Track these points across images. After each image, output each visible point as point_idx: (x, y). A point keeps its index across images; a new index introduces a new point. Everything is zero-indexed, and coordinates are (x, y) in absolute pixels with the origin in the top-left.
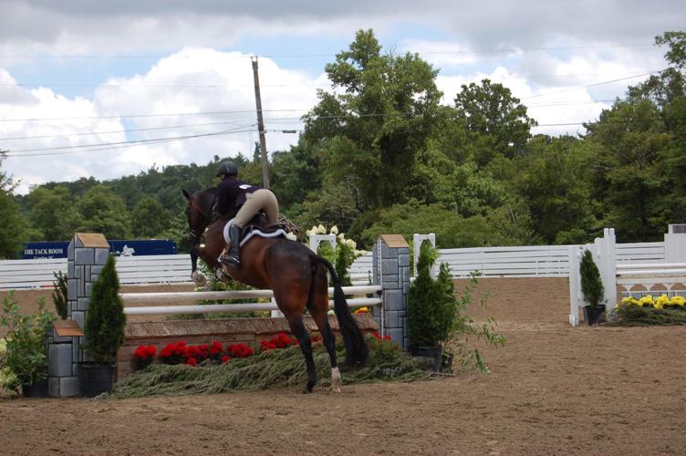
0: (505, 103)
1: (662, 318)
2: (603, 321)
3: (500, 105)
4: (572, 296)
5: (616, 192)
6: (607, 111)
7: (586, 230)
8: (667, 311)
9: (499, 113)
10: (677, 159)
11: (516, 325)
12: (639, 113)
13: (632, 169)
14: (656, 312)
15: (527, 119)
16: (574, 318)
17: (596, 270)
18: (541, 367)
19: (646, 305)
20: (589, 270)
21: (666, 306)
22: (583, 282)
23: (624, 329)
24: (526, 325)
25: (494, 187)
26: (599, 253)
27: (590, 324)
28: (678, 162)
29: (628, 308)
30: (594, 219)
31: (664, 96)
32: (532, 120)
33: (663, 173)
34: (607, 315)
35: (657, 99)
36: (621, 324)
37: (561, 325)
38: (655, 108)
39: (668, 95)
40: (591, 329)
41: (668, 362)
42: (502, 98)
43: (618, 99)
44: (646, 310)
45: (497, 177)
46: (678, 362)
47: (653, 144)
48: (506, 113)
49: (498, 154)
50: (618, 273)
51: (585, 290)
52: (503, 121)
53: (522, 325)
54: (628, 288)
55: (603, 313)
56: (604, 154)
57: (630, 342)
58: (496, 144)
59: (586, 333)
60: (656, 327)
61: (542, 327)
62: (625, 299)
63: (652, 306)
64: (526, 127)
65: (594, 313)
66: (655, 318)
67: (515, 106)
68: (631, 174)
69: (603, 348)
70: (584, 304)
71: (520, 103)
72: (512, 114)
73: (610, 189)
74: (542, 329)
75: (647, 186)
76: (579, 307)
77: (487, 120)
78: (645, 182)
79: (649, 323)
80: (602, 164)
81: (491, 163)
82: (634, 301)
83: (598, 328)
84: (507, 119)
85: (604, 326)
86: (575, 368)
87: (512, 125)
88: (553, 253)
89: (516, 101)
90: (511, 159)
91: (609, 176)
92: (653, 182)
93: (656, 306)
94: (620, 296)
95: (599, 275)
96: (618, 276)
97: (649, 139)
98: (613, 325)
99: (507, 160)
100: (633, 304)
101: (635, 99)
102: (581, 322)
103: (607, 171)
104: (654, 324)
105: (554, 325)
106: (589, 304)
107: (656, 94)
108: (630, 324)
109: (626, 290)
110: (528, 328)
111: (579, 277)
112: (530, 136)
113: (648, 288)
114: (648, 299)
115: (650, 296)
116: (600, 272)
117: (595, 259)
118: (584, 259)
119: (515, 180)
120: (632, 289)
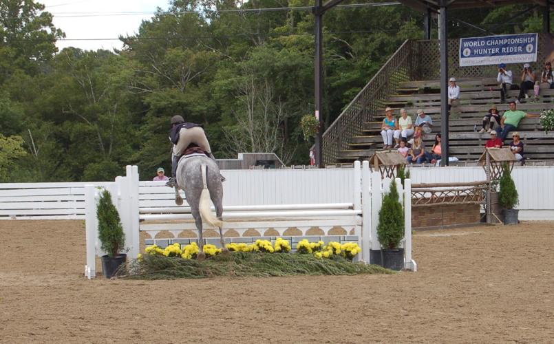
0: (27, 10)
1: (190, 270)
2: (124, 274)
3: (21, 11)
4: (88, 243)
5: (155, 119)
6: (147, 22)
7: (119, 163)
8: (196, 261)
9: (19, 21)
10: (226, 82)
11: (22, 278)
12: (183, 27)
13: (174, 92)
14: (184, 263)
15: (53, 30)
16: (89, 269)
17: (116, 214)
18: (42, 329)
19: (172, 254)
20: (108, 214)
21: (194, 256)
22: (101, 227)
23: (147, 282)
24: (34, 277)
25: (11, 110)
26: (119, 194)
27: (108, 277)
28: (226, 85)
29: (151, 258)
30: (130, 149)
31: (214, 8)
32: (59, 31)
33: (209, 98)
34: (128, 266)
35: (205, 10)
36: (143, 277)
37: (75, 278)
38: (202, 21)
39: (218, 7)
40: (108, 282)
41: (189, 322)
42: (23, 4)
43: (159, 9)
44: (172, 260)
45: (16, 97)
46: (199, 321)
47: (198, 64)
48: (27, 20)
49: (17, 70)
50: (142, 217)
51: (103, 237)
52: (24, 31)
53: (30, 278)
54: (153, 235)
55: (123, 264)
56: (142, 74)
57: (149, 298)
58: (16, 58)
59: (102, 287)
60: (183, 280)
61: (52, 281)
62: (149, 248)
63: (179, 255)
64: (52, 39)
65: (113, 263)
66: (182, 270)
67: (39, 13)
68: (173, 97)
69: (118, 305)
70: (102, 253)
71: (45, 11)
72: (34, 22)
73: (149, 115)
74: (52, 282)
75: (191, 112)
76: (96, 256)
77: (5, 29)
78: (190, 108)
79: (175, 276)
80: (139, 85)
81: (8, 80)
82: (159, 250)
83: (117, 281)
84: (29, 28)
85: (124, 278)
86: (81, 330)
87: (34, 35)
88: (74, 191)
89: (41, 7)
90: (32, 76)
91: (148, 99)
92: (198, 108)
93: (184, 256)
94: (143, 244)
95: (119, 219)
96: (141, 221)
97: (194, 57)
98: (134, 278)
99: (28, 77)
100: (158, 253)
101: (179, 9)
102: (98, 274)
103: (145, 94)
104: (181, 276)
105: (67, 279)
106: (107, 253)
107: (205, 5)
108: (155, 277)
109: (150, 237)
110: (36, 281)
111: (97, 222)
112: (56, 50)
113: (176, 235)
114: (175, 248)
115: (177, 244)
116: (121, 216)
117: (114, 202)
118: (101, 201)
119: (37, 102)
120: (156, 237)
